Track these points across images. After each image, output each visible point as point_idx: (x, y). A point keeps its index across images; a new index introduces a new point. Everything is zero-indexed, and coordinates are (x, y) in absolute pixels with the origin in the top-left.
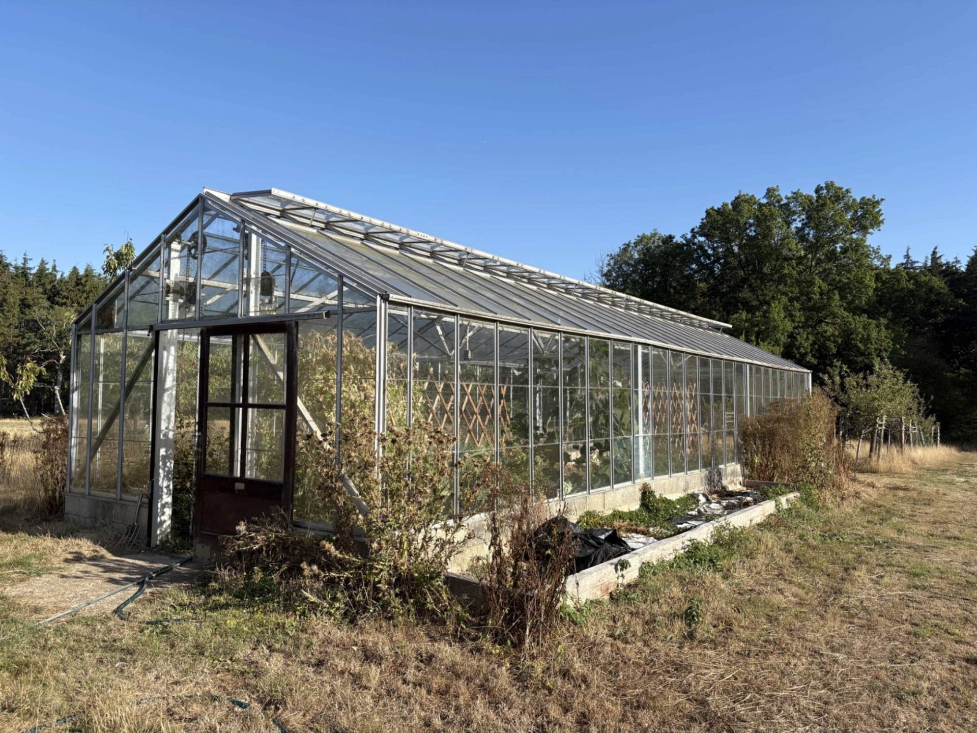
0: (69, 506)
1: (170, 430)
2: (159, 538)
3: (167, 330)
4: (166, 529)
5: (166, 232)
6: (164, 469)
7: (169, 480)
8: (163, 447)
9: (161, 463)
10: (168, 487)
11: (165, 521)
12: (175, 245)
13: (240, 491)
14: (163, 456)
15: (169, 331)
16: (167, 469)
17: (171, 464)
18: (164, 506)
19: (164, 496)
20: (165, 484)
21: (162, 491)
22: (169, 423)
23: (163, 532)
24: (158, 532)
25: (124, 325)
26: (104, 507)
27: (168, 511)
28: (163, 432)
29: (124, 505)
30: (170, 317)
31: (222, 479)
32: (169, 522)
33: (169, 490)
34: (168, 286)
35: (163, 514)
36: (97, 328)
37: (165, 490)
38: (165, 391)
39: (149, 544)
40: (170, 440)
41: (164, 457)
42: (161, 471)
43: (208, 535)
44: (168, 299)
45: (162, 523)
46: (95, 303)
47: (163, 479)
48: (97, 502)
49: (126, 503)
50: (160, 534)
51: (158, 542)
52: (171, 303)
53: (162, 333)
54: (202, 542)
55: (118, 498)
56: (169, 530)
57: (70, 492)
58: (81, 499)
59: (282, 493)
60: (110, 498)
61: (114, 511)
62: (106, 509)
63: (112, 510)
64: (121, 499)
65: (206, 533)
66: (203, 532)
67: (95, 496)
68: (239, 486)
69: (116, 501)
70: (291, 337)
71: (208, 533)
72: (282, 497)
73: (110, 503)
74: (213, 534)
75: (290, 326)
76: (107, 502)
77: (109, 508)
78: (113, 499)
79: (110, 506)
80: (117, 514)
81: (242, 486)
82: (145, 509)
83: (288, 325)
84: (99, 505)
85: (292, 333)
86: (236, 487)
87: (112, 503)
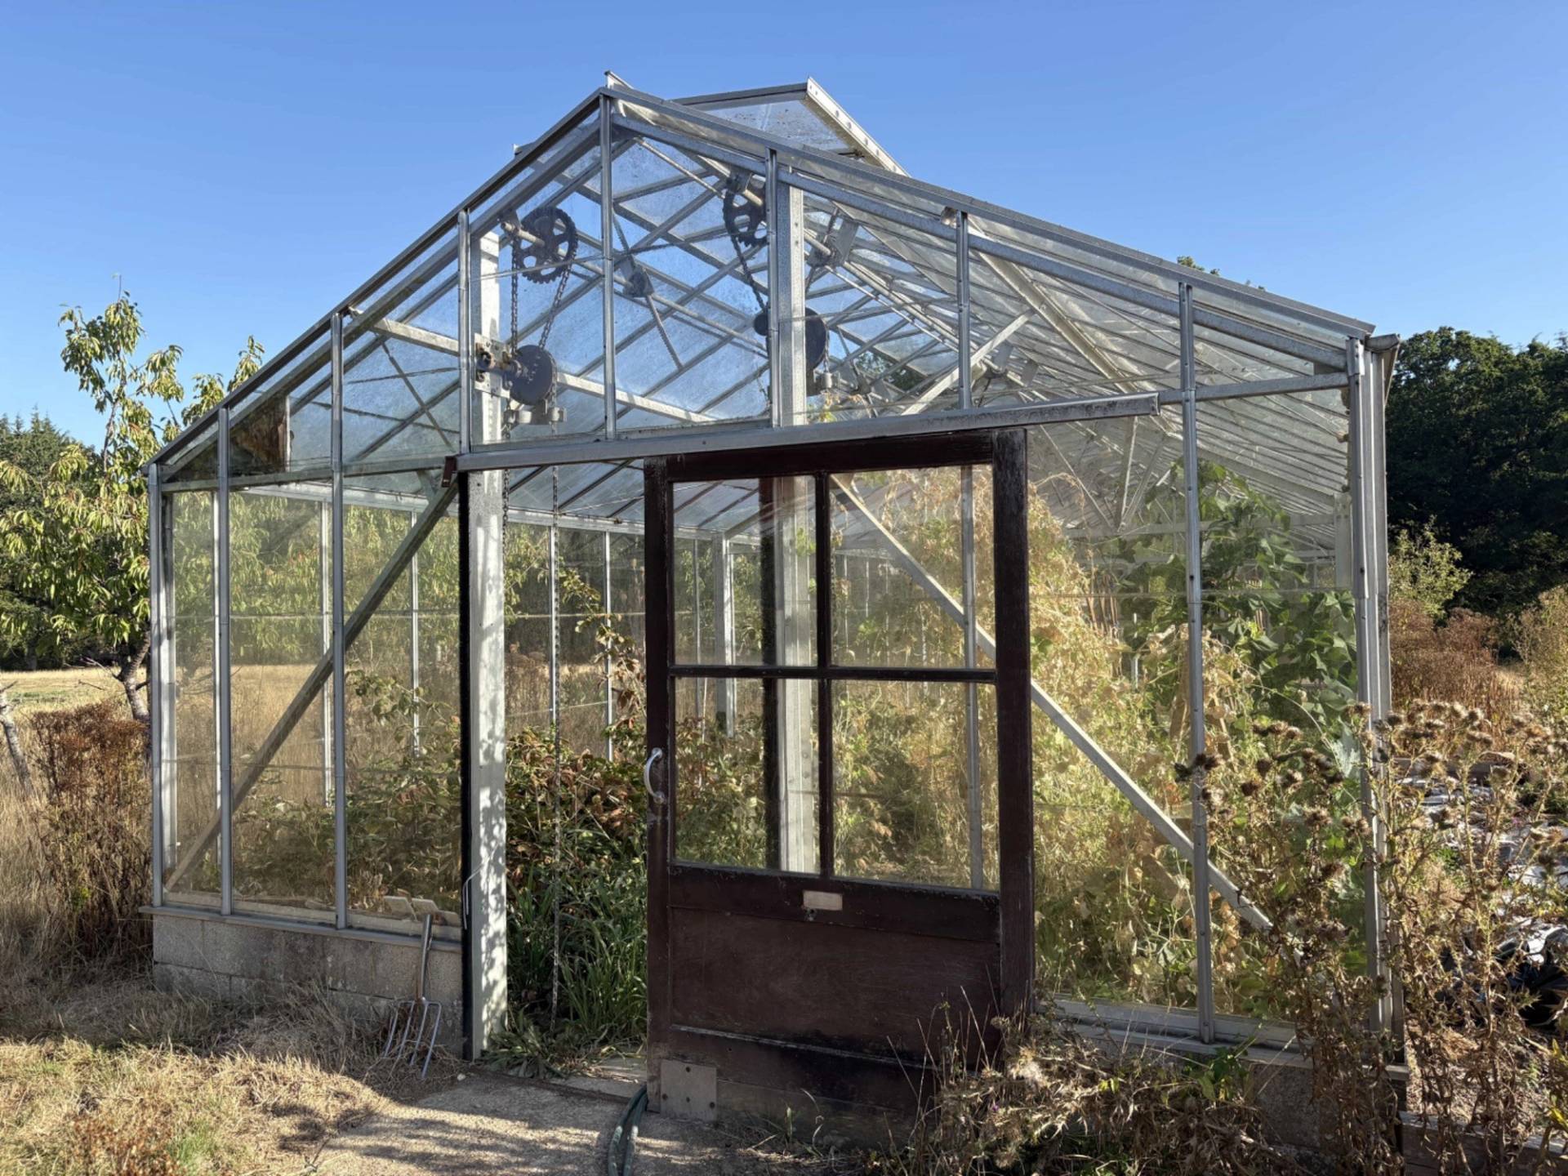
0: (167, 941)
1: (497, 739)
2: (487, 1030)
3: (482, 470)
4: (498, 1004)
5: (471, 205)
6: (488, 846)
7: (499, 873)
8: (483, 786)
9: (482, 831)
10: (497, 890)
11: (495, 983)
12: (490, 242)
13: (823, 915)
14: (485, 809)
15: (486, 473)
16: (493, 844)
17: (500, 832)
18: (491, 945)
19: (492, 917)
20: (492, 886)
21: (488, 905)
22: (494, 721)
23: (494, 1012)
24: (485, 1016)
25: (336, 460)
26: (292, 948)
27: (501, 955)
28: (485, 746)
29: (367, 944)
30: (487, 439)
31: (749, 879)
32: (503, 984)
33: (499, 900)
34: (481, 353)
35: (492, 963)
36: (234, 473)
37: (492, 901)
38: (484, 634)
39: (466, 1053)
40: (497, 764)
41: (489, 812)
42: (483, 851)
43: (703, 1036)
44: (479, 386)
45: (491, 988)
46: (226, 406)
47: (488, 872)
48: (271, 934)
49: (374, 937)
50: (489, 1019)
51: (485, 1043)
52: (486, 397)
53: (473, 479)
54: (684, 1058)
55: (341, 924)
56: (504, 1005)
57: (163, 904)
58: (209, 926)
59: (997, 925)
60: (312, 924)
61: (329, 959)
62: (301, 955)
63: (324, 957)
64: (350, 927)
65: (695, 1030)
66: (683, 1029)
67: (256, 917)
68: (816, 900)
69: (337, 933)
70: (1012, 474)
71: (703, 1031)
72: (998, 936)
73: (314, 937)
74: (720, 1034)
75: (1004, 442)
76: (305, 936)
77: (311, 950)
78: (322, 924)
79: (318, 947)
80: (344, 969)
81: (830, 901)
82: (446, 956)
83: (998, 439)
84: (275, 942)
85: (1014, 464)
86: (802, 902)
87: (324, 937)
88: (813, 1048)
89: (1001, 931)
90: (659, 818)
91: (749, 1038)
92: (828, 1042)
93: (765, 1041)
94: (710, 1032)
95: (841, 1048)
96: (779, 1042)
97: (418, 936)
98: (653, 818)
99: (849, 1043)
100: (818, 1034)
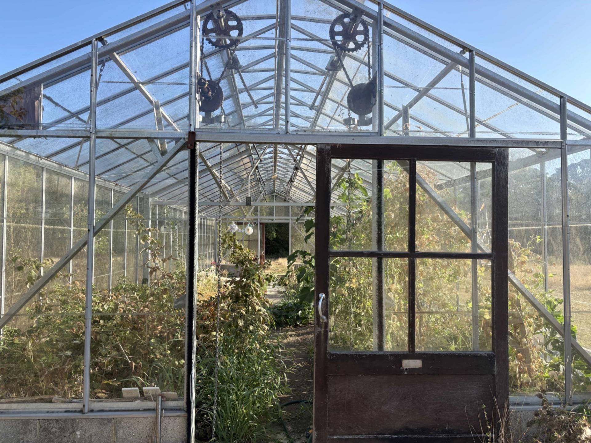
13: (411, 371)
26: (46, 429)
29: (109, 420)
31: (372, 357)
43: (346, 439)
48: (27, 423)
49: (115, 415)
55: (86, 410)
59: (494, 366)
60: (61, 412)
61: (78, 433)
62: (54, 433)
63: (74, 431)
64: (92, 411)
65: (342, 437)
66: (335, 437)
67: (9, 413)
68: (409, 364)
69: (85, 416)
70: (504, 168)
71: (346, 437)
72: (494, 371)
73: (66, 420)
74: (355, 437)
75: (500, 153)
76: (57, 421)
77: (62, 429)
78: (66, 412)
79: (69, 426)
80: (91, 437)
81: (416, 364)
82: (173, 419)
83: (498, 152)
84: (31, 427)
85: (504, 163)
86: (401, 365)
87: (74, 420)
88: (406, 436)
89: (496, 369)
90: (323, 330)
91: (371, 436)
92: (412, 432)
93: (380, 436)
94: (350, 437)
95: (419, 434)
96: (387, 436)
97: (154, 410)
98: (319, 329)
99: (423, 430)
100: (407, 428)
